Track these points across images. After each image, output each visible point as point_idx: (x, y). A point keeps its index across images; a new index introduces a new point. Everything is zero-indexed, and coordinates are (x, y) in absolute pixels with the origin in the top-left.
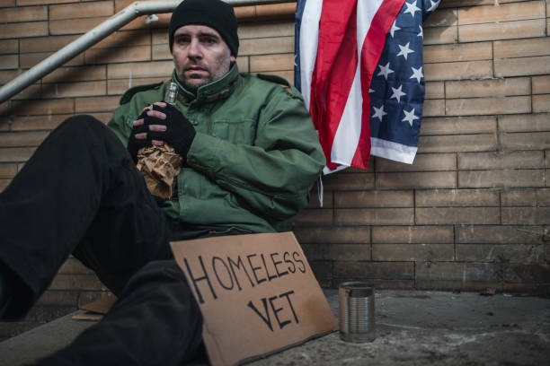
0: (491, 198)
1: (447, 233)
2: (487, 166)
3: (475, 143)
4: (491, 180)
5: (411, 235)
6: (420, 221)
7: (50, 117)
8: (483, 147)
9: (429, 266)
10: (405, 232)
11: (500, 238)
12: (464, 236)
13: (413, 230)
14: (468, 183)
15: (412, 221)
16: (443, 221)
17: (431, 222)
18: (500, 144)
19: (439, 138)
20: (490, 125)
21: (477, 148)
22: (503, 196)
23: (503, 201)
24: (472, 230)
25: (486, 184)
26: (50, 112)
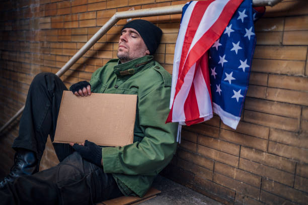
0: (289, 166)
1: (257, 181)
2: (289, 142)
3: (283, 123)
4: (292, 154)
5: (235, 174)
6: (242, 167)
7: (95, 67)
8: (288, 128)
9: (243, 198)
10: (232, 171)
11: (292, 197)
12: (267, 186)
13: (237, 171)
14: (274, 151)
15: (237, 165)
16: (255, 172)
17: (248, 170)
18: (301, 128)
19: (260, 114)
20: (296, 112)
21: (284, 127)
22: (298, 168)
23: (298, 171)
24: (273, 185)
25: (287, 155)
26: (95, 65)
